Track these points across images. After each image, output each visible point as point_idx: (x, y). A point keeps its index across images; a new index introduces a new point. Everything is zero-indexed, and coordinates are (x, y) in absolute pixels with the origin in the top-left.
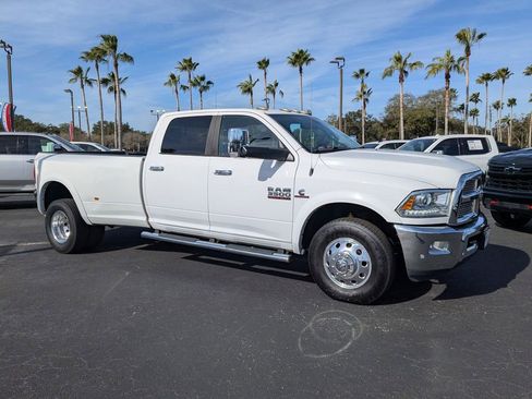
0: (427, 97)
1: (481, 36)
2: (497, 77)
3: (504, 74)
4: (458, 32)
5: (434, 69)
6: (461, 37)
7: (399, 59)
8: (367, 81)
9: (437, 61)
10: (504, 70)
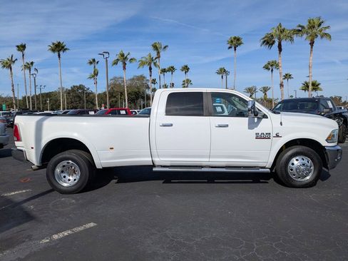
0: (133, 79)
1: (165, 47)
2: (169, 70)
3: (172, 69)
4: (153, 43)
5: (143, 64)
6: (155, 47)
7: (123, 55)
8: (97, 67)
9: (144, 60)
10: (172, 67)
